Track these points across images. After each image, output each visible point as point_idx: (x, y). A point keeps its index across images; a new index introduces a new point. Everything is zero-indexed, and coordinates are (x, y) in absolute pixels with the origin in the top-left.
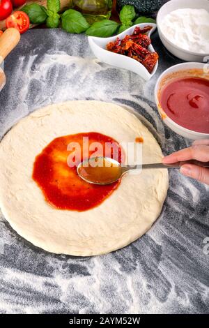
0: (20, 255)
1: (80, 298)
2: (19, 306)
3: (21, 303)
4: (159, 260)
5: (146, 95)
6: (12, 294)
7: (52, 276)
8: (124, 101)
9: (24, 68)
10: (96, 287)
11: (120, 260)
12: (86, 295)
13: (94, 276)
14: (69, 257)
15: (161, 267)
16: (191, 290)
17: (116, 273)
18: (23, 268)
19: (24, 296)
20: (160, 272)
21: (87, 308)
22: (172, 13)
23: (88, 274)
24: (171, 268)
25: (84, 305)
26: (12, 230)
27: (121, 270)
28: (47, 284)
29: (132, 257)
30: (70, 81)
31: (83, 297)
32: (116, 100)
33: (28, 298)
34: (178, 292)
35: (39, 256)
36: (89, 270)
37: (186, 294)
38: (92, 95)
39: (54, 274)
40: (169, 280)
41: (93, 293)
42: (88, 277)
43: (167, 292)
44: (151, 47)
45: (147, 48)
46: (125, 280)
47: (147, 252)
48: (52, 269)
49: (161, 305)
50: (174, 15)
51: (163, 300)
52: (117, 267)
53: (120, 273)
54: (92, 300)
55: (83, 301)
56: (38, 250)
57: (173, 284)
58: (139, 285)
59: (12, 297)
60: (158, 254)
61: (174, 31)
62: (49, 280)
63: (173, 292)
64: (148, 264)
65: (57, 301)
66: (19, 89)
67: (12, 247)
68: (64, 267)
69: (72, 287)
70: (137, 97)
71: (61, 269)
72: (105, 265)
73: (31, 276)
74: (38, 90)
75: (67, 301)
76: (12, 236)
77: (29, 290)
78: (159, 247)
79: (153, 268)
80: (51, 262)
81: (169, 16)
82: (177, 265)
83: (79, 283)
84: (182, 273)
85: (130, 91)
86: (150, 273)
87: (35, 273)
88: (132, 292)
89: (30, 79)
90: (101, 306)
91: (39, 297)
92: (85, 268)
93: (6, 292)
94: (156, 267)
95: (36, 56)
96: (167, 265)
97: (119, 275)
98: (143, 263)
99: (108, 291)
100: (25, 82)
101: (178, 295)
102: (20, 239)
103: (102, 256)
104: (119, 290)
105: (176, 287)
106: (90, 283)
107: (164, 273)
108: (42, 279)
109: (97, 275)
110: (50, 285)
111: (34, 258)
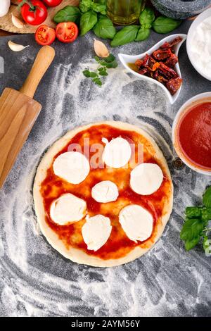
0: (54, 263)
1: (96, 299)
2: (53, 302)
3: (54, 300)
4: (157, 272)
5: (168, 113)
6: (48, 292)
7: (76, 281)
8: (147, 120)
9: (59, 81)
10: (108, 291)
11: (127, 271)
12: (100, 296)
13: (107, 283)
14: (89, 267)
15: (158, 278)
16: (178, 297)
17: (123, 281)
18: (56, 273)
19: (56, 295)
20: (156, 282)
21: (100, 306)
22: (205, 20)
23: (103, 281)
24: (165, 279)
25: (99, 303)
26: (48, 243)
27: (128, 279)
28: (73, 287)
29: (137, 269)
30: (100, 96)
31: (98, 298)
32: (140, 117)
33: (59, 296)
34: (168, 298)
35: (68, 264)
36: (104, 278)
37: (174, 300)
38: (118, 113)
39: (78, 279)
40: (163, 288)
41: (105, 295)
42: (103, 283)
43: (159, 298)
44: (177, 65)
45: (173, 67)
46: (130, 286)
47: (148, 265)
48: (77, 275)
49: (153, 307)
50: (206, 24)
51: (156, 303)
52: (125, 276)
53: (127, 281)
54: (104, 300)
55: (98, 300)
56: (67, 260)
57: (165, 292)
58: (139, 291)
59: (48, 295)
60: (157, 267)
61: (204, 43)
62: (74, 284)
63: (164, 297)
64: (148, 275)
65: (79, 299)
66: (54, 105)
67: (48, 256)
68: (85, 275)
69: (90, 290)
70: (160, 114)
71: (83, 276)
72: (116, 274)
73: (62, 280)
74: (71, 106)
75: (87, 300)
76: (49, 248)
77: (60, 291)
78: (159, 262)
79: (152, 278)
80: (76, 270)
81: (201, 24)
82: (170, 277)
83: (96, 287)
84: (173, 284)
85: (154, 107)
86: (149, 282)
87: (64, 278)
88: (134, 296)
89: (65, 93)
90: (110, 305)
91: (67, 296)
92: (101, 276)
93: (44, 291)
94: (154, 278)
95: (71, 65)
96: (163, 277)
97: (126, 283)
98: (145, 274)
99: (116, 294)
100: (60, 97)
101: (168, 300)
102: (54, 251)
103: (114, 268)
104: (124, 294)
105: (167, 294)
106: (104, 288)
107: (159, 283)
108: (69, 283)
109: (110, 282)
110: (75, 287)
111: (64, 266)
